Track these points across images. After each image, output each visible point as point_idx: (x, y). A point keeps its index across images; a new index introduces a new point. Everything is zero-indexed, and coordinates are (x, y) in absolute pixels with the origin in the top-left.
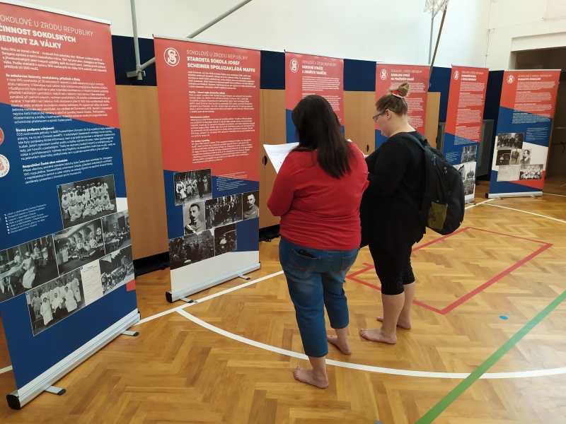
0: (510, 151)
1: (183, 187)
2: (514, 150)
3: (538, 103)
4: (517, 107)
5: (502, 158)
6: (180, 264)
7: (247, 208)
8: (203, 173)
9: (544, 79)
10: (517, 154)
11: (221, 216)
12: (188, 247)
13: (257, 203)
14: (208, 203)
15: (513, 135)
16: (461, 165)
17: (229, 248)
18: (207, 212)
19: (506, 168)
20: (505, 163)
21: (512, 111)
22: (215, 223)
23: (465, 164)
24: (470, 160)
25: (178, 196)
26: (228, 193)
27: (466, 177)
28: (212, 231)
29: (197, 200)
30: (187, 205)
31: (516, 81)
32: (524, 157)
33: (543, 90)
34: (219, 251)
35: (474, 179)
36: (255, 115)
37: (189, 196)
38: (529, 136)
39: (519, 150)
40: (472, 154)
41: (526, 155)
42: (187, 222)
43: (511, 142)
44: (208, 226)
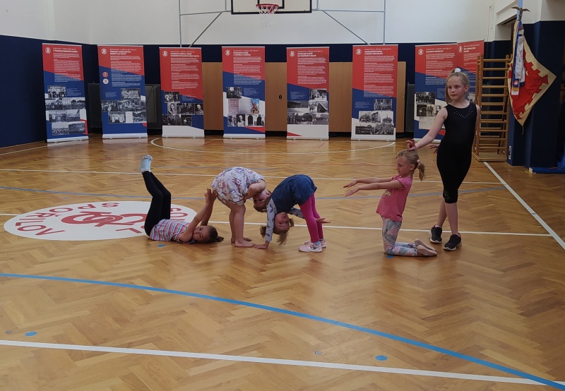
0: (426, 106)
1: (168, 97)
2: (429, 105)
3: (443, 70)
4: (428, 73)
5: (421, 111)
6: (167, 125)
7: (197, 110)
8: (175, 93)
9: (445, 51)
10: (432, 109)
11: (184, 110)
12: (169, 119)
13: (202, 109)
14: (178, 104)
15: (427, 93)
16: (375, 112)
17: (187, 124)
18: (178, 108)
19: (425, 119)
20: (423, 115)
21: (425, 76)
22: (181, 113)
23: (380, 112)
24: (384, 109)
25: (166, 100)
26: (188, 102)
27: (382, 121)
28: (180, 115)
29: (173, 102)
30: (169, 104)
31: (425, 53)
32: (437, 112)
33: (445, 60)
34: (183, 124)
35: (393, 124)
36: (199, 73)
37: (170, 100)
38: (439, 95)
39: (433, 106)
40: (386, 105)
41: (438, 109)
42: (169, 110)
43: (426, 99)
44: (178, 113)
